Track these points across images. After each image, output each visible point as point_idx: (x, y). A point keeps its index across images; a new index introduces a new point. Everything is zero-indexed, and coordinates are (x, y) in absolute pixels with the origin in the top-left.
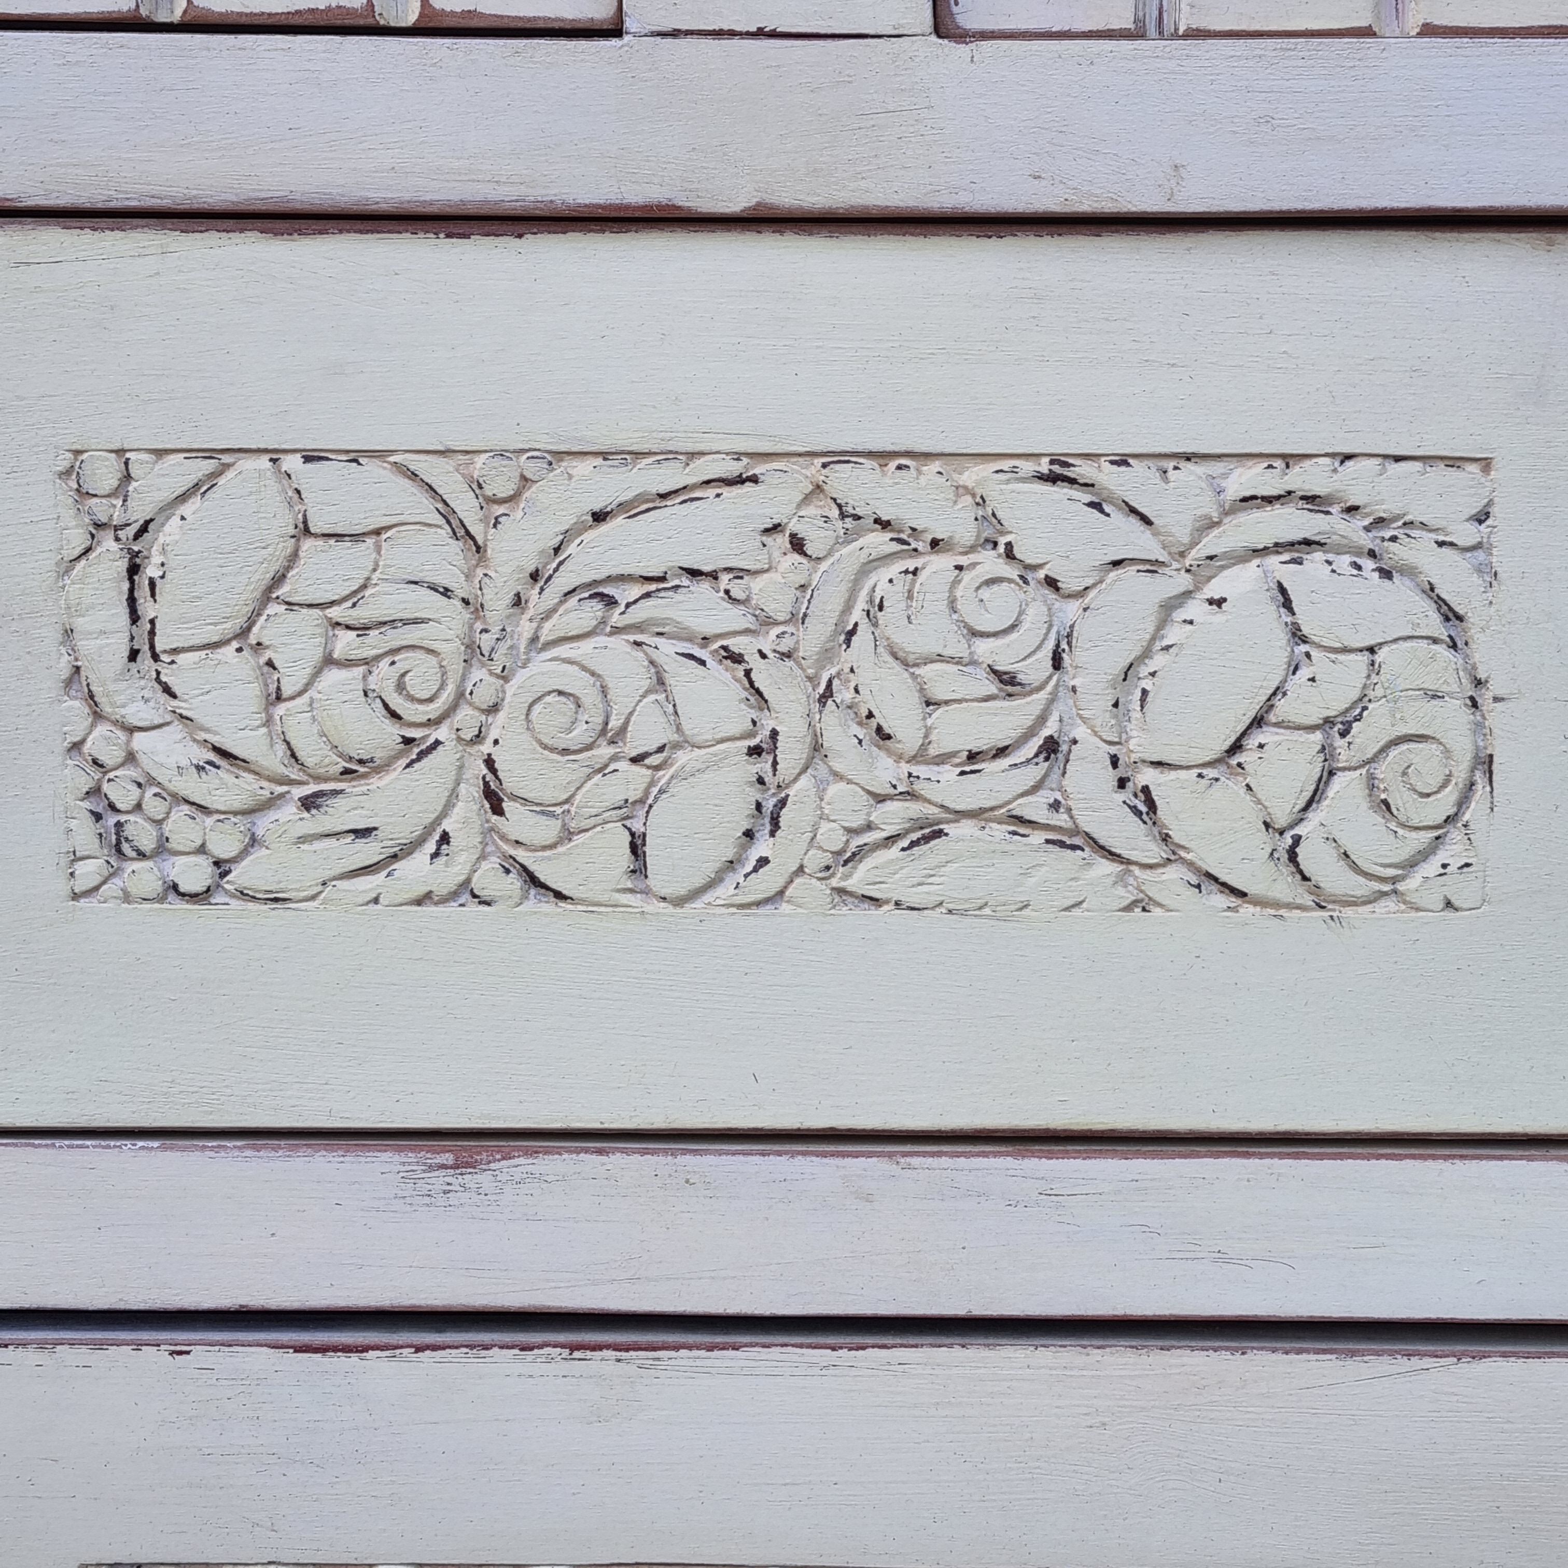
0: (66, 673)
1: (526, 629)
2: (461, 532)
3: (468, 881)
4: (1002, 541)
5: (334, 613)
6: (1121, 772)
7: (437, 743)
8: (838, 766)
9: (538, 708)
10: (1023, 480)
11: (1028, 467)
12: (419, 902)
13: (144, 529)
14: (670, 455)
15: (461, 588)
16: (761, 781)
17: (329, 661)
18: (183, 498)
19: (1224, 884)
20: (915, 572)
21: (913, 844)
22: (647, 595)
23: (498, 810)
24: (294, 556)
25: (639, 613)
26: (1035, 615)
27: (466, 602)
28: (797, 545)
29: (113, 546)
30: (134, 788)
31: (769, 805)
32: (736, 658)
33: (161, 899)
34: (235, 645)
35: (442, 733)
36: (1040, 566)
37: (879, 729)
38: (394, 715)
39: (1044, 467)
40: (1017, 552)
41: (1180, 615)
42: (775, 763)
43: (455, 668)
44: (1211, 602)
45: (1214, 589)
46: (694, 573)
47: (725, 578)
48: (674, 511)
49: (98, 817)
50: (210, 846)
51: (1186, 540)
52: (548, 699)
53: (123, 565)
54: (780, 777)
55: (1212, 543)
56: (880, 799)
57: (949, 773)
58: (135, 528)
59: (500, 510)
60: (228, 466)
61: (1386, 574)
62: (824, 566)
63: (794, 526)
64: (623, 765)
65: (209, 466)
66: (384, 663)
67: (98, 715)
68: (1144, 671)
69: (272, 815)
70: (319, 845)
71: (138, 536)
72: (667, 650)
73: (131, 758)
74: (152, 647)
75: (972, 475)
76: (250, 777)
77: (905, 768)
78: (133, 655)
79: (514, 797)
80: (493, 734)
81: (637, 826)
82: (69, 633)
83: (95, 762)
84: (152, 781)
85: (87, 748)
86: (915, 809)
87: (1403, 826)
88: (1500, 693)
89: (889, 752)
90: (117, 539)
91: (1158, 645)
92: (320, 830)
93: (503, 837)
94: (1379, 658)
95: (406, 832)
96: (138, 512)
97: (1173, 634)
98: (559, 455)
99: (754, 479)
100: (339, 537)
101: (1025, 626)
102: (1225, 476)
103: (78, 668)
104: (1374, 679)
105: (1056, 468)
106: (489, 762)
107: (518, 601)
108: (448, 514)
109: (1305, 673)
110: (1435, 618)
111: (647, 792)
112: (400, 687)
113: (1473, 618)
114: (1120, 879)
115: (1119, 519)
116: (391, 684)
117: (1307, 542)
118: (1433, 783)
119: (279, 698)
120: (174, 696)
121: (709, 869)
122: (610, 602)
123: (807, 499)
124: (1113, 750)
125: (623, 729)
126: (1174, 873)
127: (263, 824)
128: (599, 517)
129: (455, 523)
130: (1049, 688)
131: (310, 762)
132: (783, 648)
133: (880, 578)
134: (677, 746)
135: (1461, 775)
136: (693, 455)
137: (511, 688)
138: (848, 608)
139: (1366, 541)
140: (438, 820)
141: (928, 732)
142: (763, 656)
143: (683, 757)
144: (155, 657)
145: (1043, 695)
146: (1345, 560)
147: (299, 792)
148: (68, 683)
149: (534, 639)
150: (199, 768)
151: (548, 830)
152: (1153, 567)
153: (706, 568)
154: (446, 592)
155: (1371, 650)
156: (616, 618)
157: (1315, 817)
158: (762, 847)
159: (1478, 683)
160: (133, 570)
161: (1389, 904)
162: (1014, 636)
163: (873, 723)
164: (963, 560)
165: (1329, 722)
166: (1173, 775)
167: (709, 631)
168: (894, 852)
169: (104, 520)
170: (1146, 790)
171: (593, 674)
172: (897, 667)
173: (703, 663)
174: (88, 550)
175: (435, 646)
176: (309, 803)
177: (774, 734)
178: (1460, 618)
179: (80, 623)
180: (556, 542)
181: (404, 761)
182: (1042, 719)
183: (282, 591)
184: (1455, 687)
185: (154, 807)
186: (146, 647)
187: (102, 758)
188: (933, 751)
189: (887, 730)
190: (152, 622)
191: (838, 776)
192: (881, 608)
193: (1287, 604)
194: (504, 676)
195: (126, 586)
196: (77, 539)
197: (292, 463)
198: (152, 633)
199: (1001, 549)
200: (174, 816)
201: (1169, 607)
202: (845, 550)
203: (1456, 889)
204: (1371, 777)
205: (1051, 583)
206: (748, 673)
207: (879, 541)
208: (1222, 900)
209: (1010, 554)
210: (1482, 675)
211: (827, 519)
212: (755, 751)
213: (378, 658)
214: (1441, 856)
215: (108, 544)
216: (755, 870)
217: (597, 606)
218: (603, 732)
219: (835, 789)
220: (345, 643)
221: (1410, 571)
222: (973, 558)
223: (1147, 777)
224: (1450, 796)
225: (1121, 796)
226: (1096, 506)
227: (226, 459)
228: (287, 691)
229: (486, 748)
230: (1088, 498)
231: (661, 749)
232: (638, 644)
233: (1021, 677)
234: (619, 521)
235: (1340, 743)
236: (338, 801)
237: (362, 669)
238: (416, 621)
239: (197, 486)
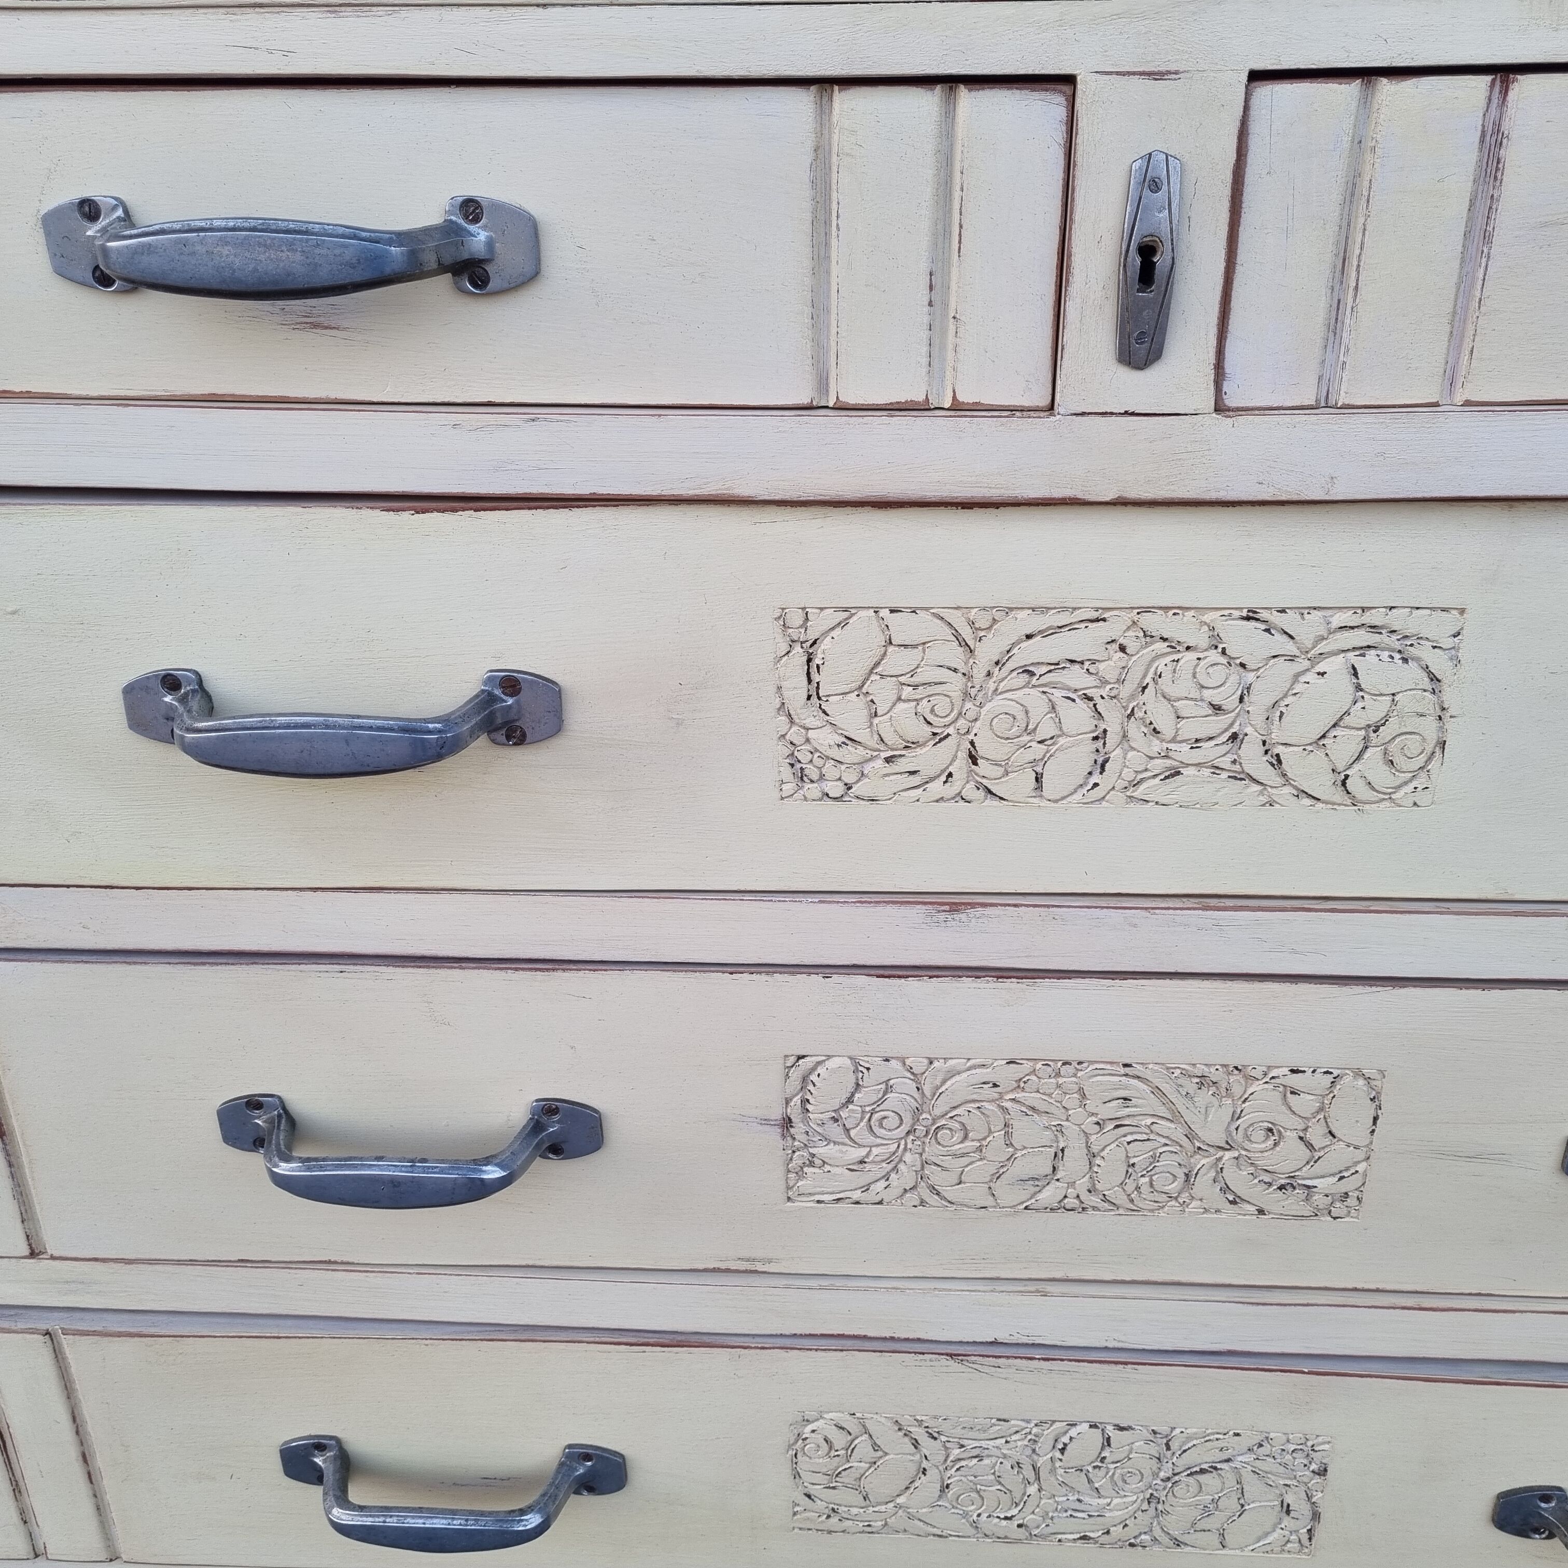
0: (778, 706)
1: (991, 685)
2: (963, 644)
3: (960, 792)
4: (1221, 646)
5: (902, 679)
6: (1267, 747)
7: (948, 735)
8: (1133, 745)
9: (996, 720)
10: (1233, 619)
11: (1237, 614)
12: (937, 801)
13: (815, 643)
14: (1064, 609)
15: (962, 668)
16: (1097, 751)
17: (899, 699)
18: (833, 629)
19: (1310, 795)
20: (1177, 661)
21: (1166, 778)
22: (1050, 671)
23: (975, 763)
24: (885, 653)
25: (1044, 680)
26: (1234, 678)
27: (964, 674)
28: (1123, 649)
29: (801, 650)
30: (809, 754)
31: (1100, 760)
32: (1090, 699)
33: (820, 800)
34: (856, 693)
35: (951, 730)
36: (1238, 658)
37: (1154, 729)
38: (929, 723)
39: (1245, 613)
40: (1227, 652)
41: (1303, 679)
42: (1104, 744)
43: (958, 703)
44: (1319, 674)
45: (1320, 668)
46: (1072, 661)
47: (1087, 664)
48: (1065, 635)
49: (792, 765)
50: (843, 778)
51: (1310, 646)
52: (1001, 716)
53: (805, 658)
54: (1106, 750)
55: (1322, 647)
56: (1152, 758)
57: (1185, 747)
58: (811, 642)
59: (982, 634)
60: (853, 615)
61: (1405, 660)
62: (1134, 658)
63: (1122, 641)
64: (1034, 744)
65: (846, 614)
66: (925, 701)
67: (792, 722)
68: (1283, 703)
69: (872, 764)
70: (892, 777)
71: (811, 646)
72: (1058, 694)
73: (808, 740)
74: (818, 694)
75: (1208, 617)
76: (862, 748)
77: (1165, 745)
78: (809, 697)
79: (982, 758)
80: (975, 731)
81: (1039, 769)
82: (779, 688)
83: (791, 743)
84: (817, 750)
85: (787, 737)
86: (1168, 763)
87: (1398, 771)
88: (1454, 714)
89: (1158, 738)
90: (802, 647)
91: (1291, 692)
92: (894, 771)
93: (976, 774)
94: (1397, 698)
95: (932, 773)
96: (812, 636)
97: (1298, 688)
98: (1011, 609)
99: (1104, 620)
100: (905, 646)
101: (1227, 685)
102: (1332, 616)
103: (783, 703)
104: (1393, 707)
105: (1251, 614)
106: (972, 743)
107: (989, 674)
108: (957, 636)
109: (1360, 705)
110: (1427, 680)
111: (1044, 756)
112: (932, 711)
113: (1444, 680)
114: (1261, 793)
115: (1279, 638)
116: (928, 710)
117: (1369, 647)
118: (1416, 752)
119: (876, 715)
120: (828, 715)
121: (1072, 788)
122: (1032, 674)
123: (1128, 628)
124: (1264, 738)
125: (1035, 729)
126: (1287, 790)
127: (867, 769)
128: (1029, 637)
129: (960, 639)
130: (1237, 711)
131: (889, 743)
132: (1112, 694)
133: (1161, 664)
134: (1059, 736)
135: (1429, 749)
136: (1075, 609)
137: (984, 711)
138: (1144, 676)
139: (1397, 646)
140: (947, 767)
141: (1178, 730)
142: (1103, 698)
143: (1062, 741)
144: (819, 698)
145: (1233, 714)
146: (1385, 655)
147: (884, 755)
148: (779, 709)
149: (996, 690)
150: (839, 746)
151: (999, 771)
152: (1292, 659)
153: (1078, 660)
154: (955, 670)
155: (1393, 695)
156: (1034, 681)
157: (1357, 767)
158: (1095, 779)
159: (1443, 709)
160: (809, 661)
161: (1387, 804)
162: (1222, 688)
163: (1152, 727)
164: (1201, 655)
165: (1369, 726)
166: (1291, 749)
167: (1078, 687)
168: (1157, 781)
169: (796, 639)
170: (1278, 755)
171: (1022, 705)
172: (1166, 703)
173: (1074, 700)
174: (788, 652)
175: (949, 694)
176: (888, 760)
177: (1105, 731)
178: (1439, 681)
179: (784, 684)
180: (1008, 648)
181: (933, 742)
182: (1232, 725)
183: (879, 670)
184: (1432, 711)
185: (818, 762)
186: (815, 693)
187: (795, 742)
188: (1179, 739)
189: (1158, 729)
190: (818, 683)
191: (1133, 749)
192: (1160, 676)
193: (1356, 674)
194: (981, 706)
195: (806, 667)
196: (784, 648)
197: (884, 613)
198: (818, 688)
199: (1220, 650)
200: (827, 766)
201: (1297, 676)
202: (1145, 651)
203: (1420, 797)
204: (1386, 749)
205: (1243, 665)
206: (1095, 705)
207: (1161, 647)
208: (1307, 801)
209: (1224, 652)
210: (1446, 706)
211: (1137, 637)
212: (1096, 738)
213: (922, 699)
214: (1414, 783)
215: (797, 649)
216: (1092, 788)
217: (1025, 675)
218: (1026, 730)
219: (1131, 754)
220: (907, 692)
221: (1417, 659)
222: (1206, 654)
223: (1279, 749)
224: (1423, 758)
225: (1265, 758)
226: (1267, 631)
227: (853, 611)
228: (879, 713)
229: (971, 737)
230: (1263, 627)
231: (1052, 738)
232: (1044, 692)
233: (1224, 707)
234: (1038, 638)
235: (1372, 735)
236: (902, 760)
237: (915, 703)
238: (941, 683)
239: (839, 624)
